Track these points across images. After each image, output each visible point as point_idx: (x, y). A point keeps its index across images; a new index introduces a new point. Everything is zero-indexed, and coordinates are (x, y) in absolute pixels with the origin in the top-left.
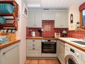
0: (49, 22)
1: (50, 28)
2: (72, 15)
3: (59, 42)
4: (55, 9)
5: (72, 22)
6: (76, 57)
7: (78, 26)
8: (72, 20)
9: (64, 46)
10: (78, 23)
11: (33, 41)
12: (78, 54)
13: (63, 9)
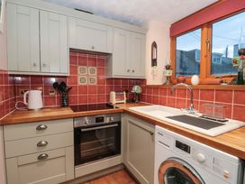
0: (92, 56)
1: (95, 76)
2: (154, 45)
3: (131, 120)
4: (113, 19)
5: (154, 62)
6: (198, 163)
7: (167, 75)
8: (155, 57)
9: (152, 134)
10: (168, 68)
11: (39, 129)
12: (202, 156)
13: (132, 24)
